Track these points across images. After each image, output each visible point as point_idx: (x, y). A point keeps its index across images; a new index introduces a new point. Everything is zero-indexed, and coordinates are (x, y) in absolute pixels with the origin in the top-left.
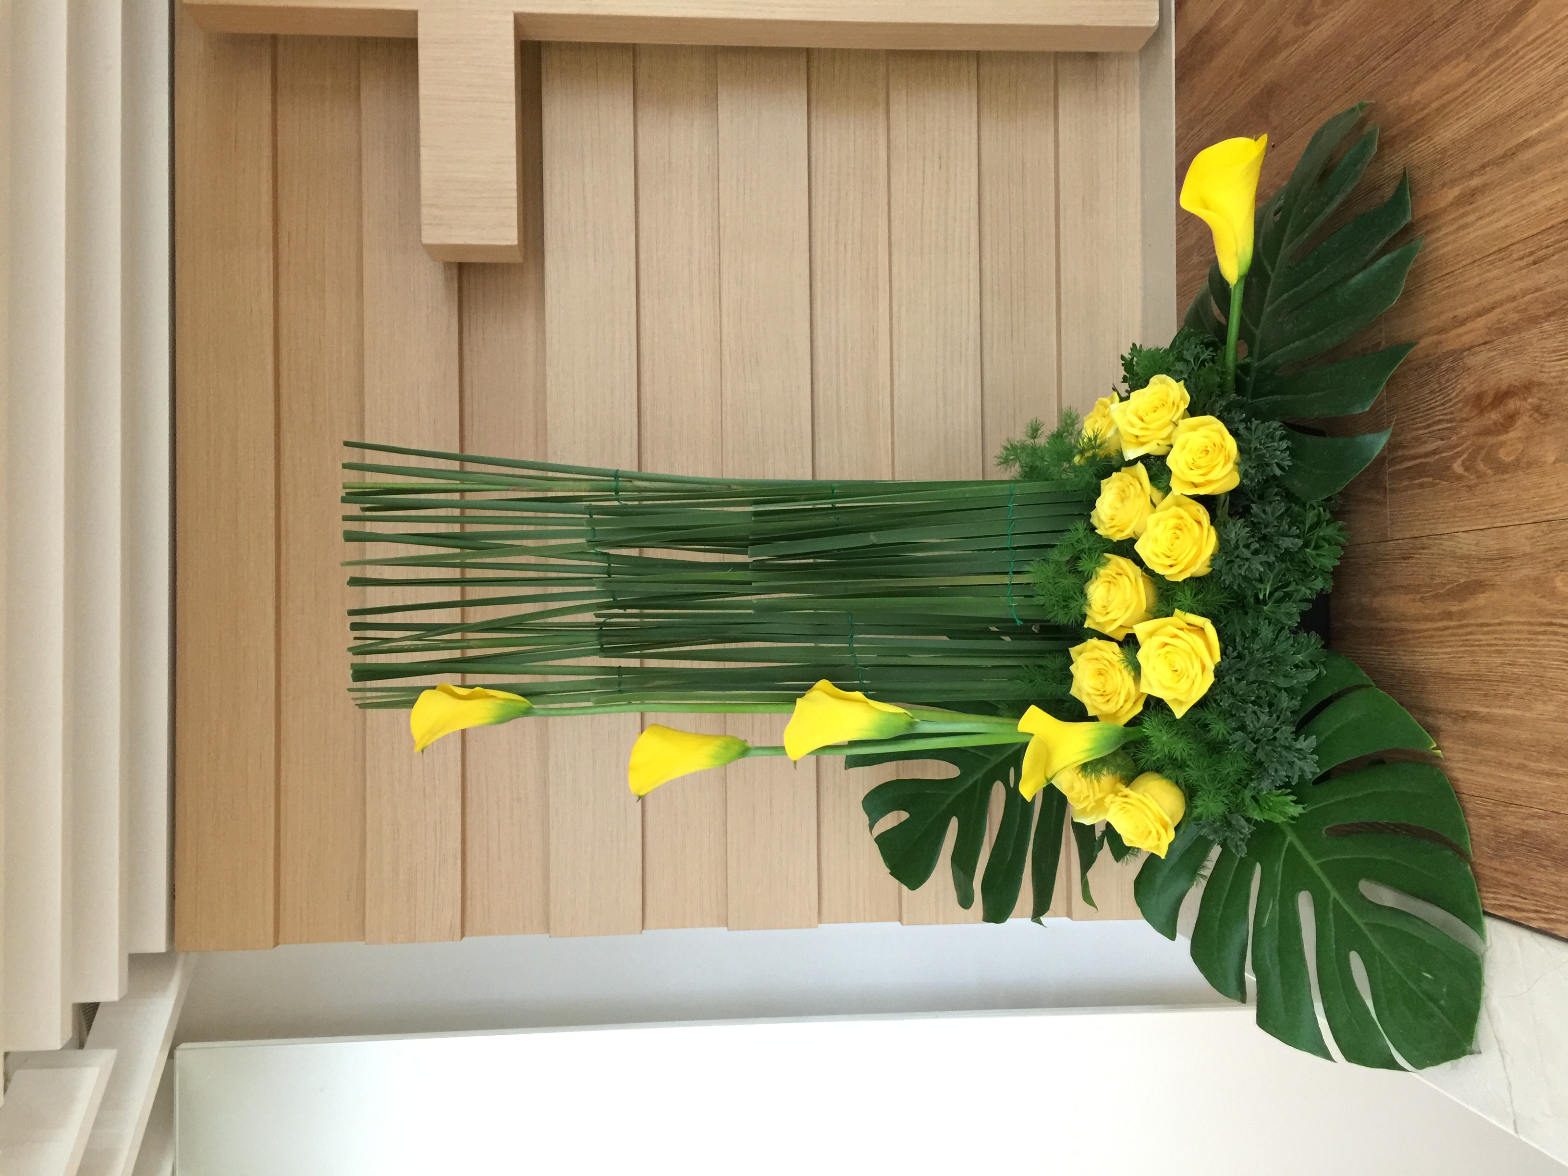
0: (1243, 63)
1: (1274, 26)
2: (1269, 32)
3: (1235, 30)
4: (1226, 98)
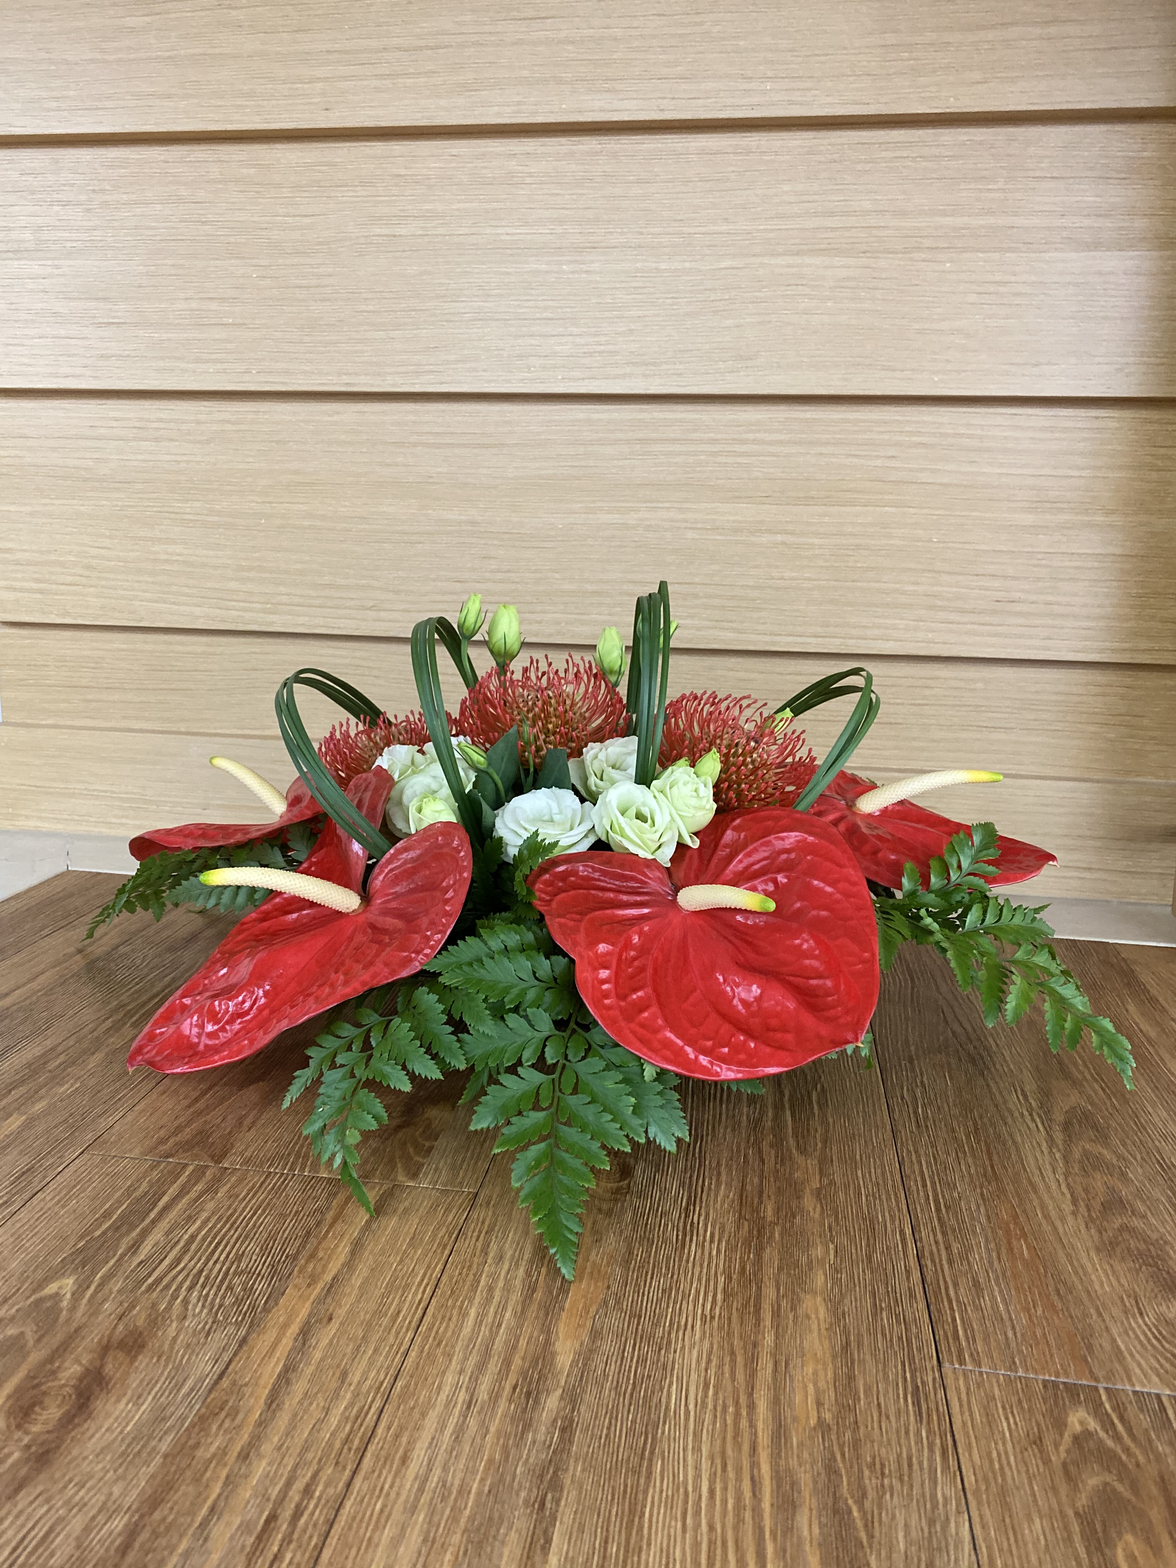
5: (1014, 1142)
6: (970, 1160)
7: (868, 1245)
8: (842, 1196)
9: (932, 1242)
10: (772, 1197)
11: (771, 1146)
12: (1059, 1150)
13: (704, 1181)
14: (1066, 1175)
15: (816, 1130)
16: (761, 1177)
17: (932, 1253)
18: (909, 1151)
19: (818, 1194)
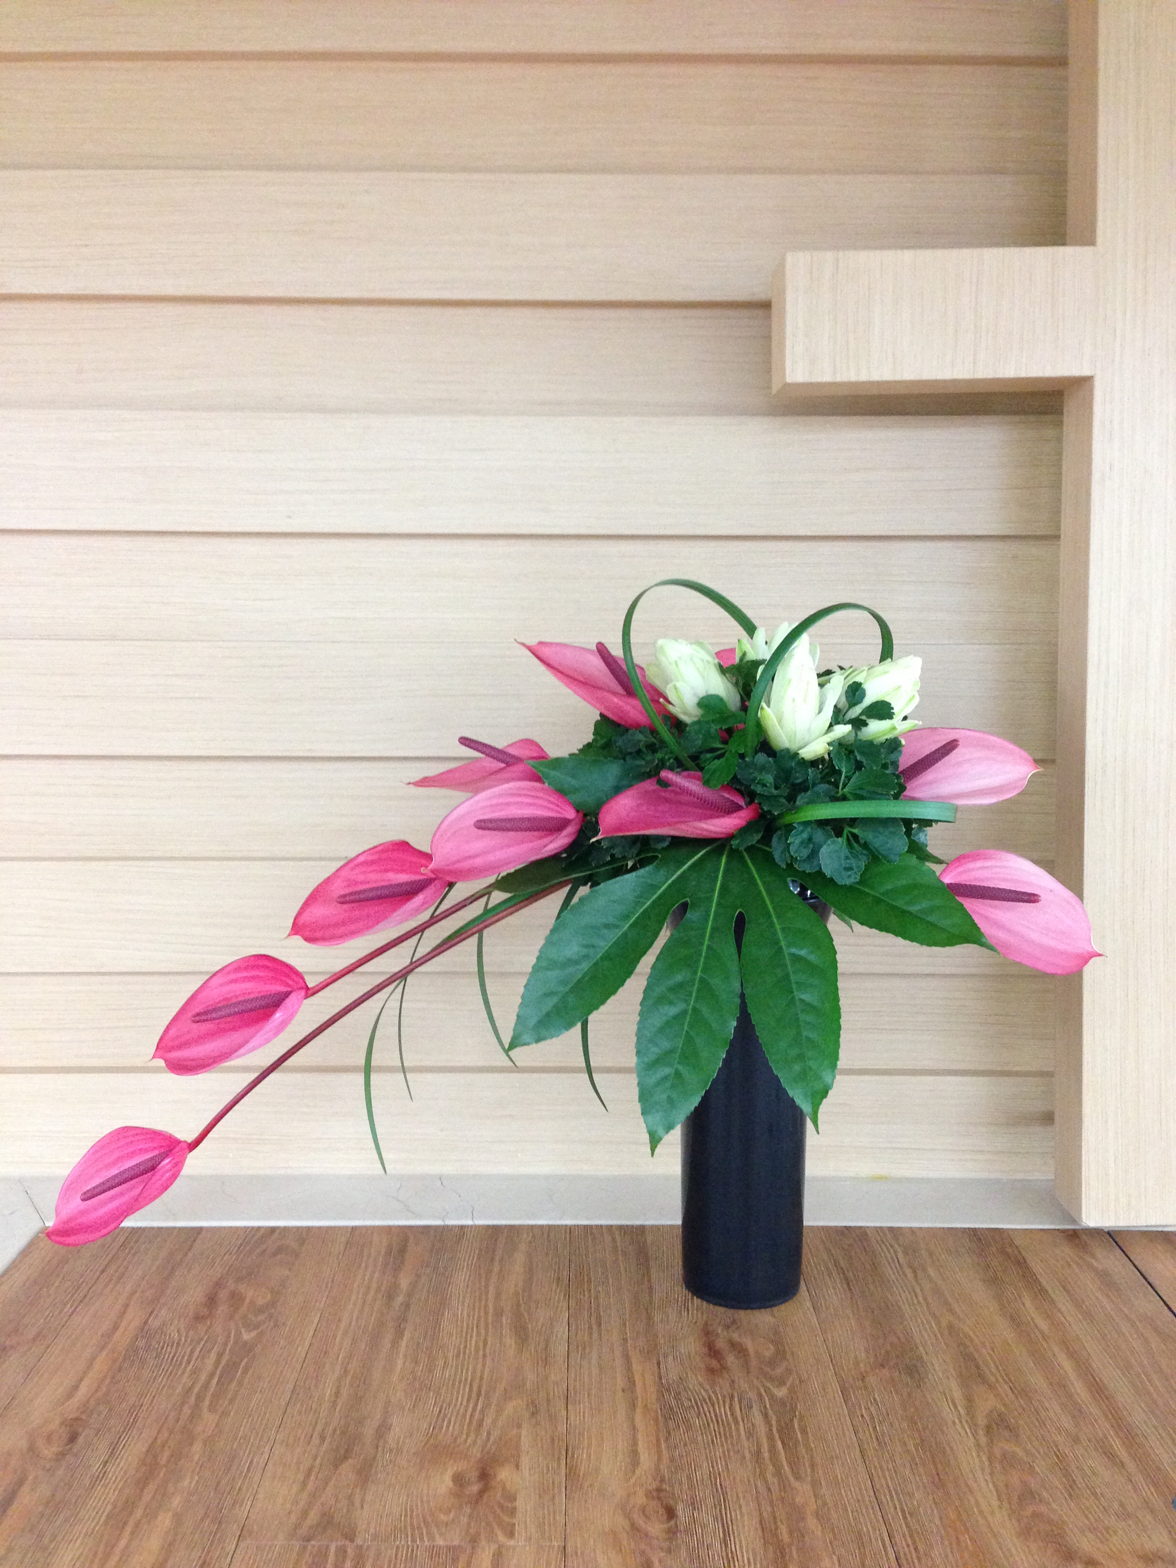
0: (967, 1329)
1: (1000, 1379)
2: (994, 1370)
3: (1015, 1321)
4: (928, 1304)
5: (951, 1449)
6: (921, 1469)
7: (860, 1553)
8: (835, 1516)
9: (905, 1546)
10: (784, 1522)
11: (773, 1475)
12: (984, 1454)
13: (730, 1513)
14: (992, 1474)
15: (804, 1458)
16: (772, 1502)
17: (905, 1554)
18: (875, 1467)
19: (817, 1515)
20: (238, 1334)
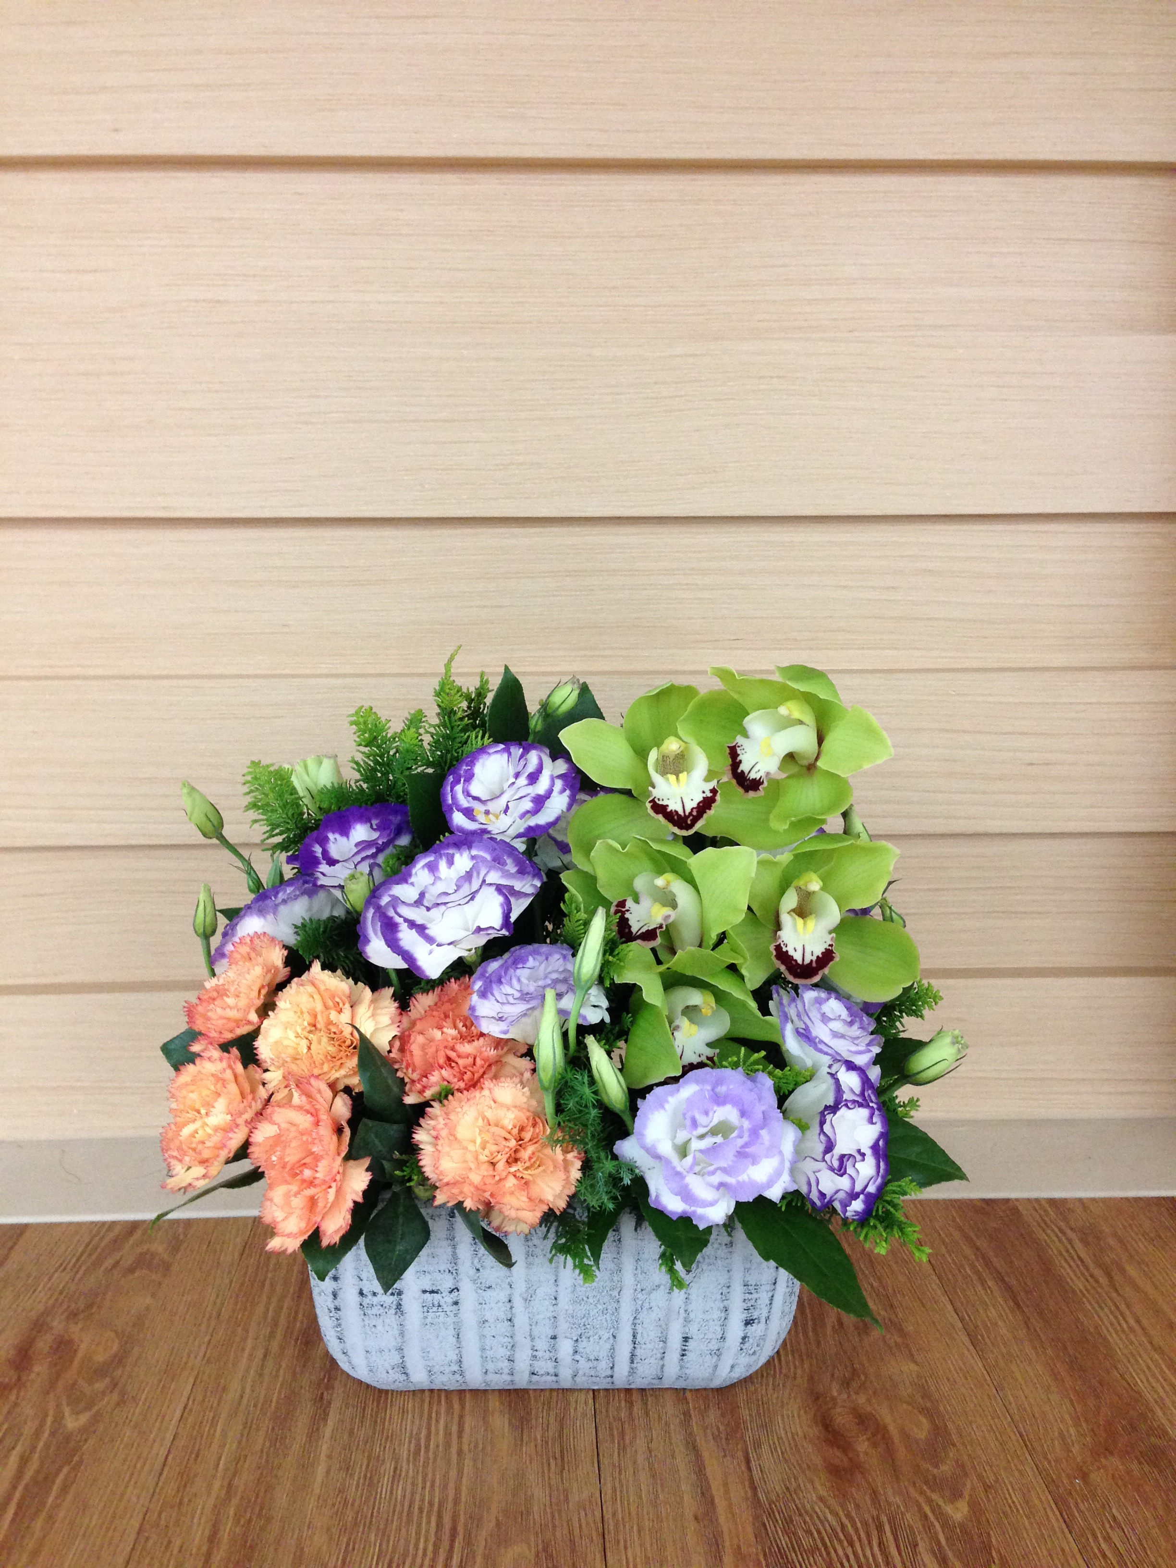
20: (59, 1419)
